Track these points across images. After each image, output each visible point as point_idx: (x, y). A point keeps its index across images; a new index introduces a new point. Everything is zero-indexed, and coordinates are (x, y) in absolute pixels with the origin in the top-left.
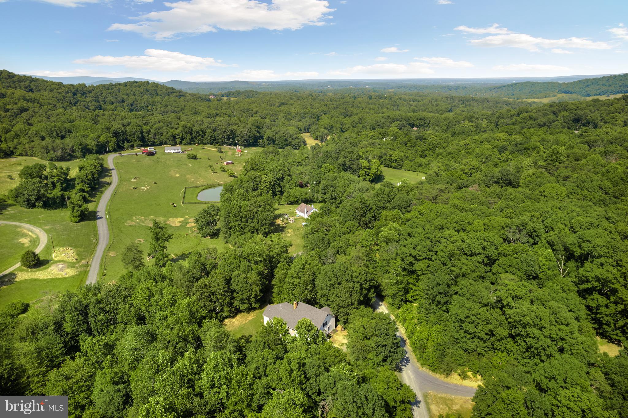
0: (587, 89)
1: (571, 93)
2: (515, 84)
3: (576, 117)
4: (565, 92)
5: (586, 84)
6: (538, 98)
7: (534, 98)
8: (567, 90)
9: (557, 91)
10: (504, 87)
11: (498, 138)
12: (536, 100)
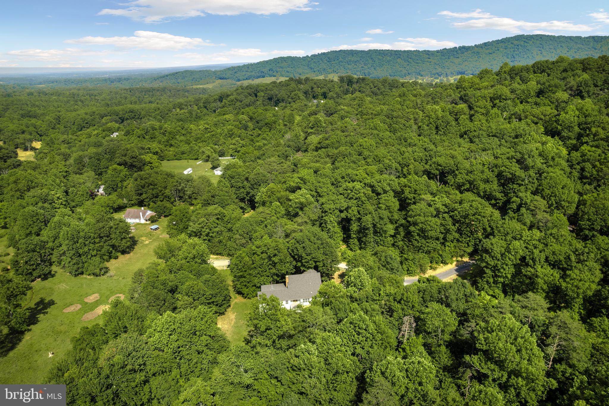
0: (237, 75)
1: (226, 79)
2: (177, 73)
3: (269, 97)
4: (221, 79)
5: (234, 71)
6: (202, 85)
7: (198, 85)
8: (221, 76)
9: (214, 77)
10: (167, 76)
11: (227, 120)
12: (201, 86)
